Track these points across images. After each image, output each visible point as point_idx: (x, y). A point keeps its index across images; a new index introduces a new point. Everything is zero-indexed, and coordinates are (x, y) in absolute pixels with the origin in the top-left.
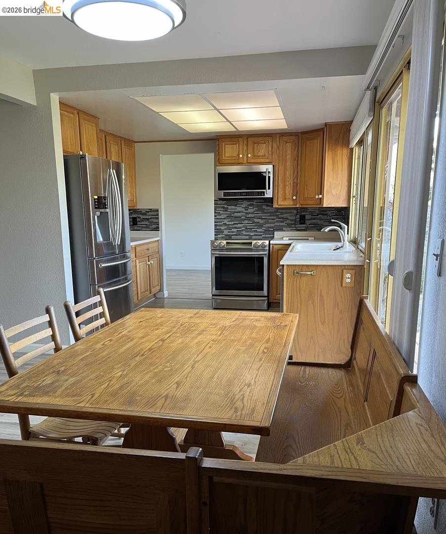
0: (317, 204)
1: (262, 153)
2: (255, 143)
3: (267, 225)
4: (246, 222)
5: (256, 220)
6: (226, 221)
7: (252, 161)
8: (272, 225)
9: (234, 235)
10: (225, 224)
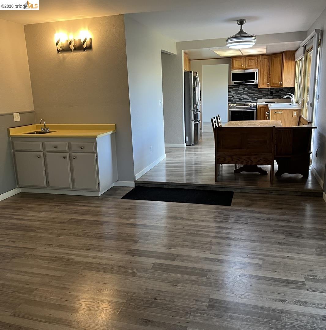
0: (279, 86)
1: (253, 64)
2: (249, 59)
3: (254, 97)
4: (244, 95)
5: (248, 94)
6: (234, 95)
7: (248, 67)
8: (257, 97)
9: (238, 102)
10: (233, 97)
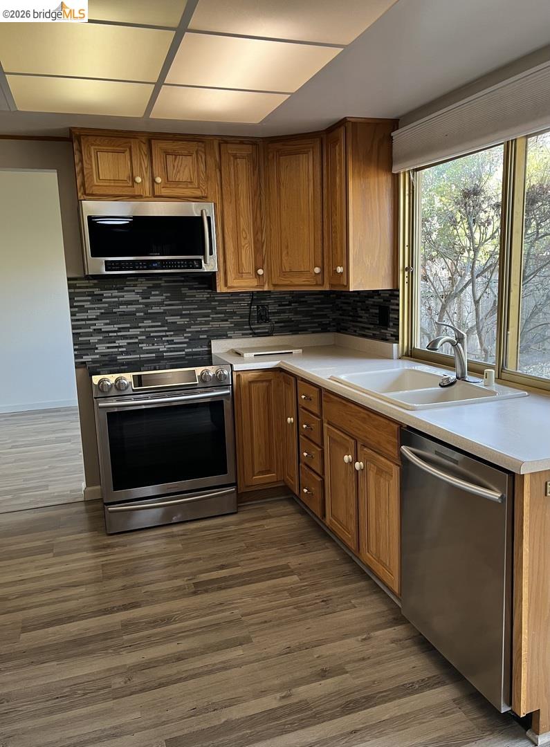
1: (184, 175)
2: (167, 153)
3: (194, 329)
4: (148, 323)
5: (170, 319)
6: (100, 325)
7: (165, 192)
8: (205, 328)
9: (122, 353)
10: (99, 331)
